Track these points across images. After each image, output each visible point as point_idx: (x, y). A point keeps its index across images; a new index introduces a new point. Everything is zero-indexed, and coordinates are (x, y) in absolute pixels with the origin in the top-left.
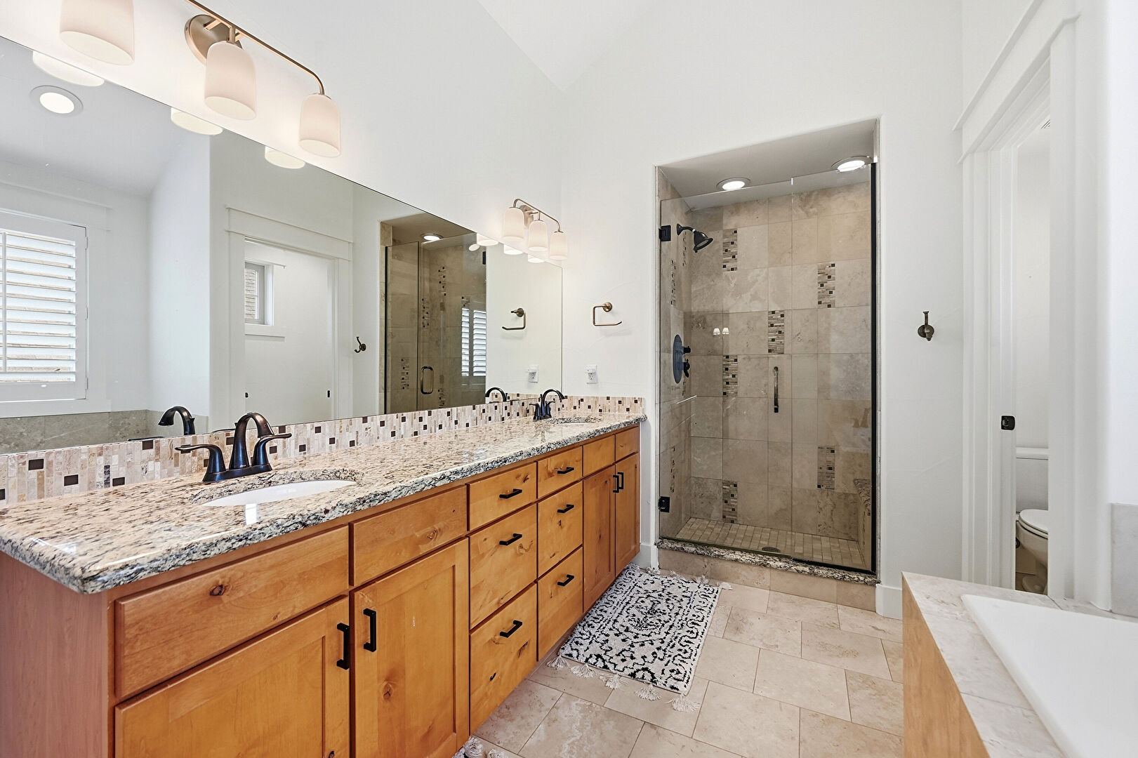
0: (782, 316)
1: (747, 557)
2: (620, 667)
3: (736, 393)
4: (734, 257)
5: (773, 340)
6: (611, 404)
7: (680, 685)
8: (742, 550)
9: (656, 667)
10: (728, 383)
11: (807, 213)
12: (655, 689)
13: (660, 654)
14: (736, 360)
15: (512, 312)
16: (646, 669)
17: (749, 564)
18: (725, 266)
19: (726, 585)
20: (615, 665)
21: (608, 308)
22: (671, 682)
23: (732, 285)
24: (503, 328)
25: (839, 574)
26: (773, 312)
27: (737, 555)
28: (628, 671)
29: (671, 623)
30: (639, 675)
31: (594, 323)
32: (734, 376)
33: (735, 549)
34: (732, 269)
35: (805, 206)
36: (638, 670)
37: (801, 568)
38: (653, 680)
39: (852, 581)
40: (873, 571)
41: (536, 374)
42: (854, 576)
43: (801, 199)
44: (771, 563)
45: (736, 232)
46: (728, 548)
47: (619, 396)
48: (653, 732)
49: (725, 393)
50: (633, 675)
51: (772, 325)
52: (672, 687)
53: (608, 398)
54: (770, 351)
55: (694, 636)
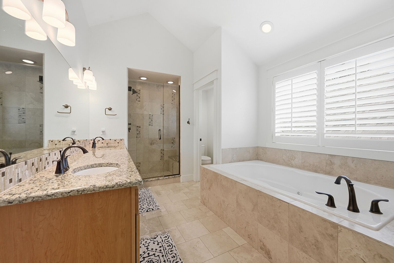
0: (152, 116)
1: (154, 179)
2: (143, 211)
3: (140, 137)
4: (139, 98)
5: (150, 122)
6: (111, 141)
7: (159, 208)
8: (152, 178)
9: (151, 207)
10: (138, 134)
11: (158, 90)
12: (155, 211)
13: (149, 205)
14: (140, 127)
15: (63, 106)
16: (149, 209)
17: (155, 180)
18: (137, 100)
19: (149, 188)
20: (141, 212)
21: (110, 109)
22: (157, 208)
23: (139, 106)
24: (58, 112)
25: (174, 176)
26: (150, 115)
27: (151, 179)
28: (145, 211)
29: (145, 199)
30: (149, 210)
31: (106, 114)
32: (139, 132)
33: (150, 178)
34: (139, 101)
35: (158, 88)
36: (148, 210)
37: (166, 177)
38: (153, 209)
39: (176, 177)
40: (179, 174)
41: (76, 132)
42: (176, 176)
43: (157, 86)
44: (160, 178)
45: (140, 90)
46: (148, 178)
47: (115, 138)
48: (161, 217)
49: (137, 137)
50: (147, 211)
51: (150, 118)
52: (158, 209)
53: (110, 139)
54: (149, 125)
55: (153, 199)
